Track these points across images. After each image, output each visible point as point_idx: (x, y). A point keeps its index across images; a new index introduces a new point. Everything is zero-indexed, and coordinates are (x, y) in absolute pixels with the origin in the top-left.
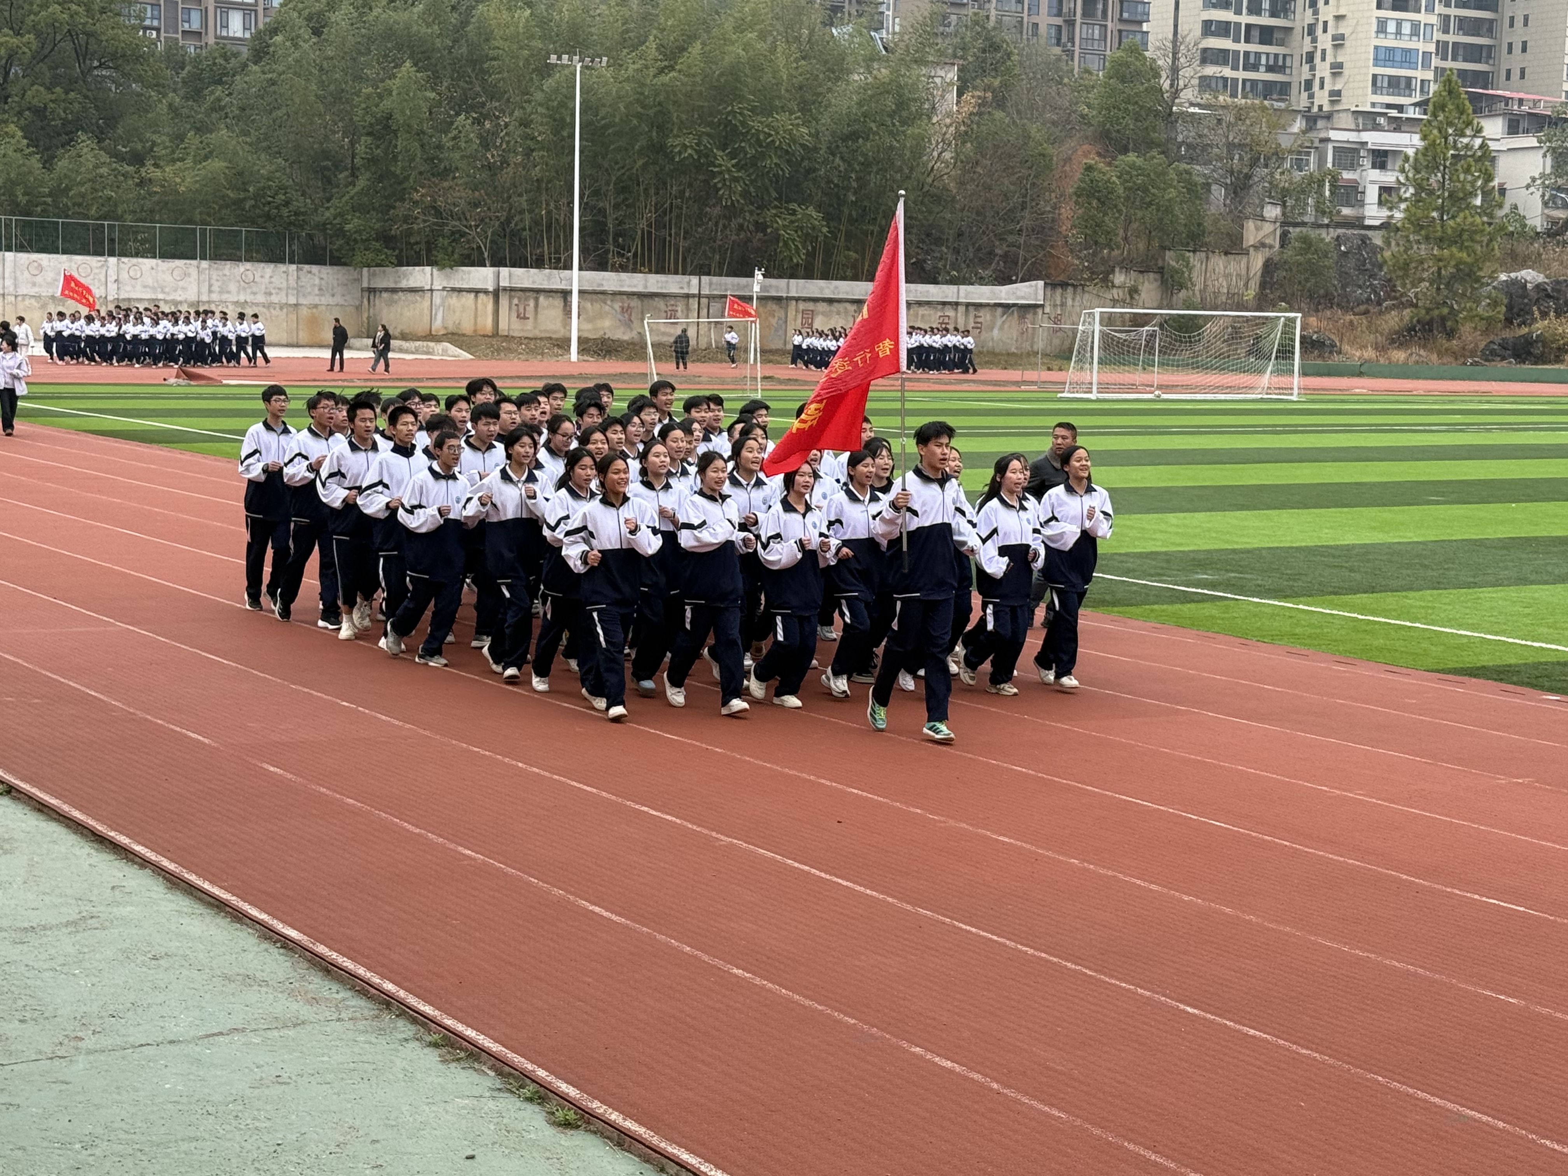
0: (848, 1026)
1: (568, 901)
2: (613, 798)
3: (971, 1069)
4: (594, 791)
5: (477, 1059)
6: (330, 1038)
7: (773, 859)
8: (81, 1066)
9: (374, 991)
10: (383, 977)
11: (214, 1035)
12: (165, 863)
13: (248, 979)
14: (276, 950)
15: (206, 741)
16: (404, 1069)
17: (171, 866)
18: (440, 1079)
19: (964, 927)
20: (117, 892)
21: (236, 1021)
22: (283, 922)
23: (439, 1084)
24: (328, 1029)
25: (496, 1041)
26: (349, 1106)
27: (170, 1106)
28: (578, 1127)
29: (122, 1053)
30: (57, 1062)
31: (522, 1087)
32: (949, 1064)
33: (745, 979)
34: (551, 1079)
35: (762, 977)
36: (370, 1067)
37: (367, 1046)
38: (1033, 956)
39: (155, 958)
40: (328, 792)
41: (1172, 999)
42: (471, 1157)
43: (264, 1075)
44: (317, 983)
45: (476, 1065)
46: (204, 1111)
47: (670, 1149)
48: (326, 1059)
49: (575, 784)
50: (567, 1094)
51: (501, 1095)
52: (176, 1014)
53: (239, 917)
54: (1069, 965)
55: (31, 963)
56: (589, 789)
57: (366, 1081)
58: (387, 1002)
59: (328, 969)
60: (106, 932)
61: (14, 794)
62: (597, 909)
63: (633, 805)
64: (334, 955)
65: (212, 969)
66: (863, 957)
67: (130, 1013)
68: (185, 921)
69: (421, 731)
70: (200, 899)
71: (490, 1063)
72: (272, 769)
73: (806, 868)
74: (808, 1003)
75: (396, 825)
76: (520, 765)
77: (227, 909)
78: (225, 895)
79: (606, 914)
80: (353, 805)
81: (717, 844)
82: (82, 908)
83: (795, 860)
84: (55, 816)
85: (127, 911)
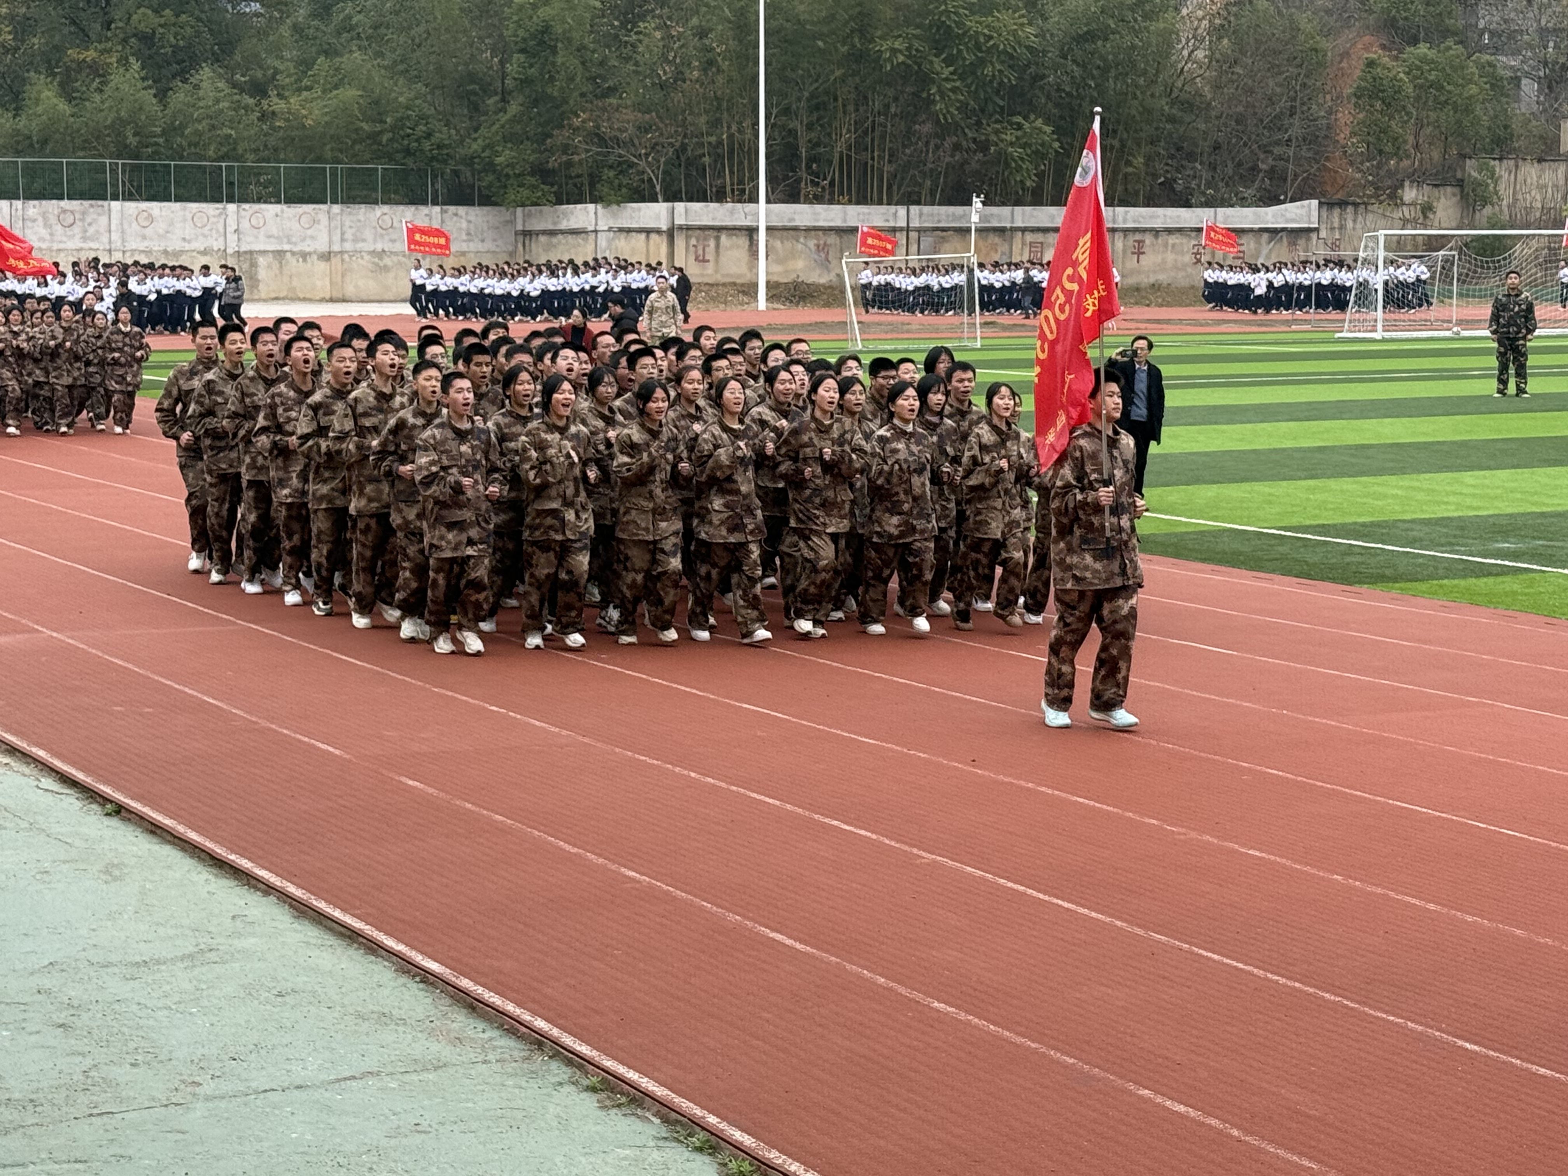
0: (1066, 1066)
1: (746, 928)
3: (1209, 1115)
4: (778, 803)
5: (641, 1105)
6: (476, 1082)
7: (985, 878)
8: (199, 1113)
9: (524, 1030)
10: (534, 1013)
11: (345, 1079)
12: (292, 889)
13: (384, 1017)
14: (415, 985)
15: (337, 752)
16: (558, 1116)
17: (298, 893)
18: (599, 1128)
19: (1205, 953)
20: (238, 921)
21: (370, 1064)
22: (422, 953)
23: (597, 1133)
24: (473, 1072)
25: (661, 1084)
26: (496, 1157)
27: (297, 1158)
29: (244, 1098)
30: (172, 1109)
31: (690, 1135)
32: (1182, 1108)
33: (947, 1014)
34: (723, 1126)
35: (967, 1011)
36: (519, 1115)
37: (517, 1091)
38: (1285, 986)
39: (280, 995)
40: (473, 808)
41: (1449, 1034)
43: (401, 1123)
44: (461, 1021)
45: (639, 1112)
46: (335, 1163)
48: (470, 1105)
49: (755, 795)
50: (742, 1143)
51: (667, 1144)
52: (303, 1056)
53: (373, 948)
54: (1327, 995)
55: (143, 1001)
56: (771, 801)
57: (515, 1128)
58: (538, 1042)
59: (473, 1005)
60: (227, 966)
61: (124, 813)
62: (778, 937)
63: (821, 818)
64: (480, 990)
65: (343, 1006)
66: (1085, 988)
67: (253, 1055)
68: (315, 953)
69: (580, 738)
70: (331, 929)
71: (655, 1109)
72: (411, 782)
73: (1022, 888)
74: (1020, 1040)
75: (551, 844)
76: (693, 775)
77: (361, 939)
78: (358, 924)
79: (789, 942)
80: (502, 822)
81: (918, 862)
82: (200, 940)
83: (1008, 879)
84: (169, 838)
85: (249, 943)
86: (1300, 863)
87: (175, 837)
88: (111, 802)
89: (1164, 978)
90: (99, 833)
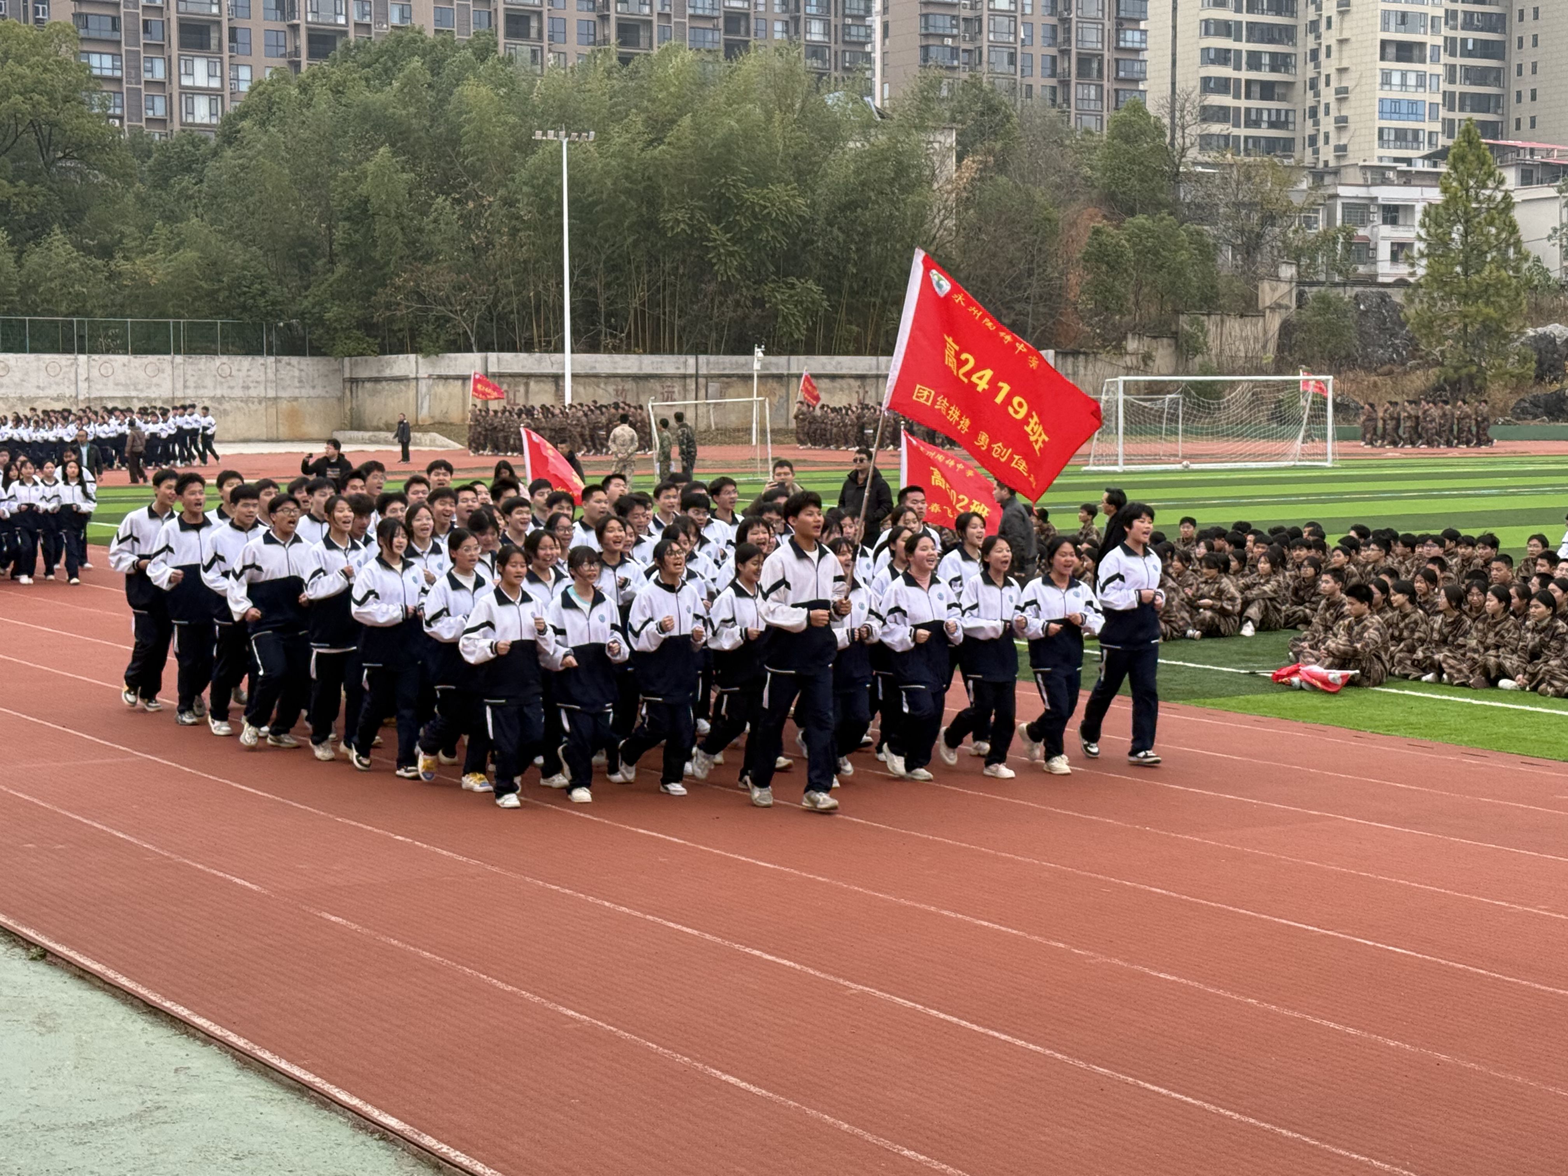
1: (696, 1069)
2: (719, 940)
4: (696, 932)
7: (914, 1009)
12: (233, 1038)
14: (374, 1143)
15: (254, 887)
17: (241, 1043)
20: (182, 1077)
22: (378, 1107)
33: (919, 1163)
35: (941, 1160)
38: (1240, 1122)
39: (237, 1158)
40: (400, 945)
49: (672, 925)
53: (326, 1102)
54: (1284, 1131)
55: (96, 1169)
56: (689, 930)
60: (177, 1126)
61: (50, 958)
62: (732, 1080)
63: (741, 948)
64: (445, 1149)
66: (1047, 1130)
68: (266, 1109)
69: (489, 867)
70: (279, 1082)
72: (333, 918)
73: (955, 1020)
75: (484, 981)
76: (607, 904)
77: (312, 1093)
78: (307, 1077)
79: (743, 1085)
80: (430, 959)
81: (848, 992)
82: (145, 1097)
83: (938, 1010)
84: (98, 983)
85: (195, 1099)
86: (1213, 986)
87: (105, 983)
88: (36, 946)
89: (1123, 1116)
90: (27, 979)
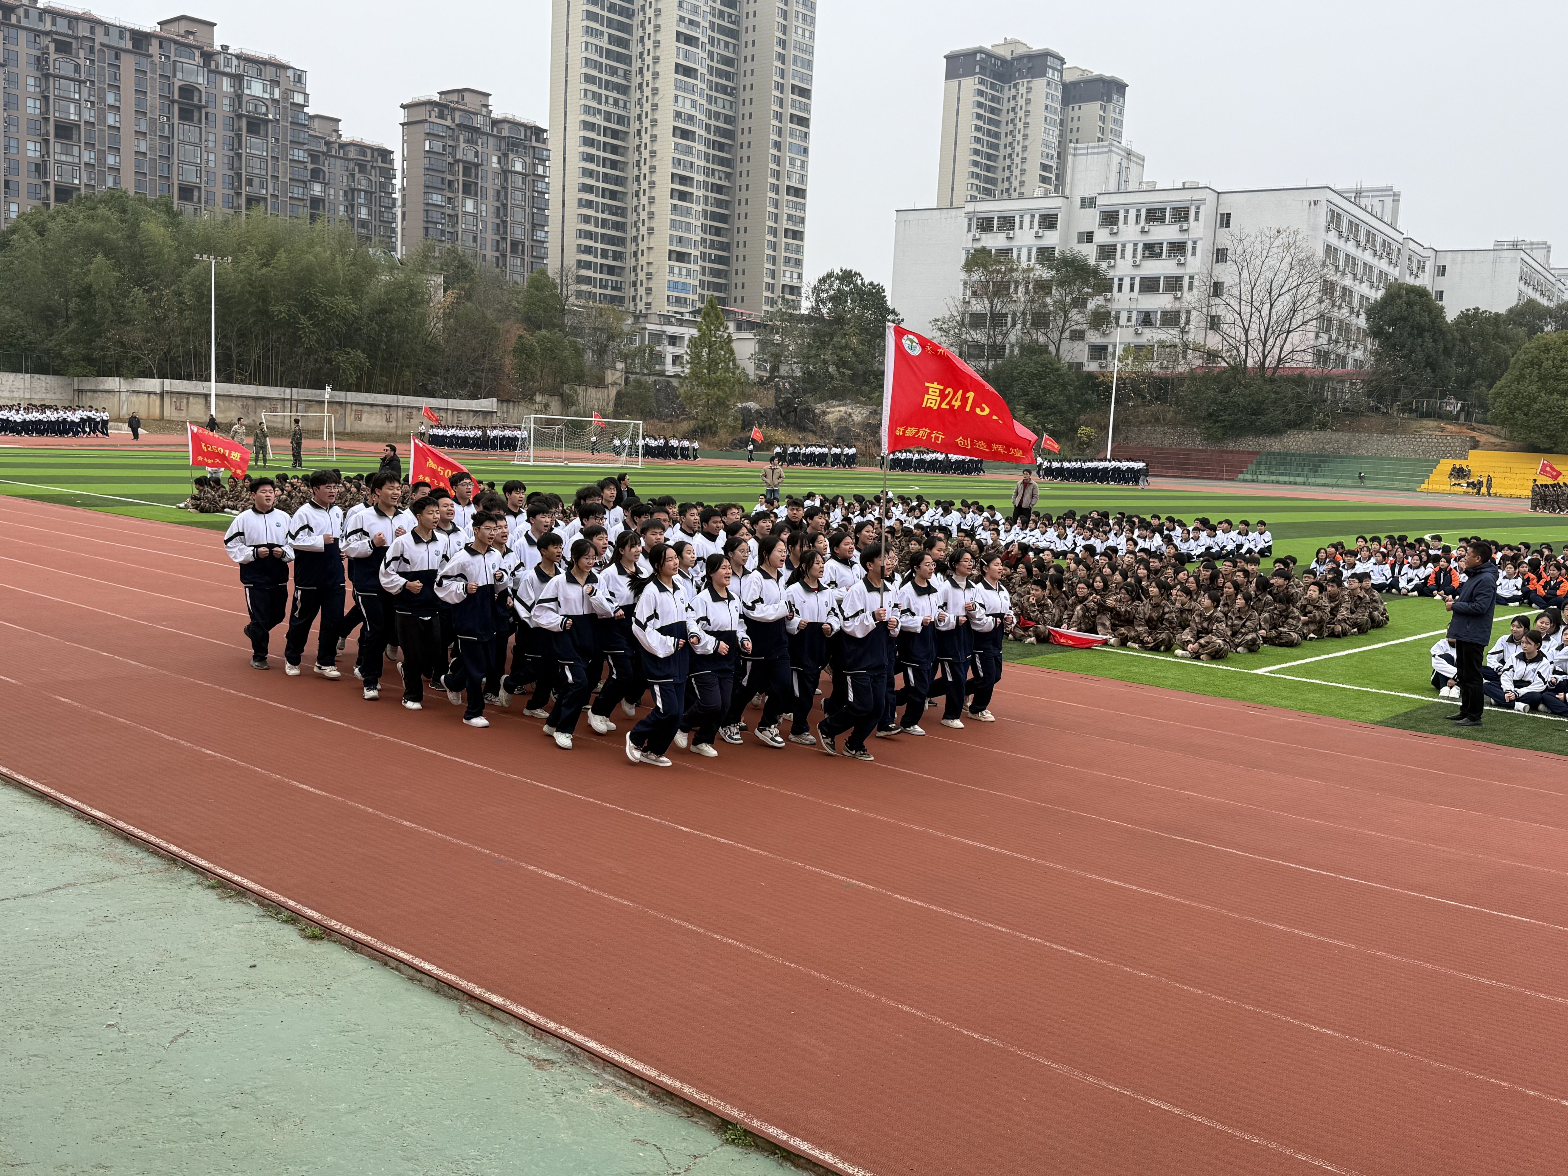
0: (485, 856)
1: (284, 782)
3: (568, 878)
5: (244, 896)
6: (138, 886)
9: (163, 852)
10: (168, 841)
11: (54, 889)
13: (72, 847)
14: (88, 826)
15: (13, 681)
16: (194, 906)
18: (221, 911)
21: (68, 878)
22: (91, 806)
23: (221, 915)
24: (135, 880)
25: (256, 883)
26: (160, 935)
27: (31, 943)
28: (322, 939)
31: (279, 913)
32: (553, 875)
33: (414, 828)
34: (299, 907)
35: (425, 826)
36: (170, 906)
37: (165, 891)
40: (104, 715)
41: (673, 823)
42: (254, 966)
43: (96, 916)
44: (121, 847)
45: (244, 900)
46: (57, 945)
47: (390, 950)
48: (137, 902)
50: (312, 916)
51: (265, 919)
52: (24, 875)
53: (59, 804)
57: (168, 916)
58: (173, 859)
59: (128, 838)
62: (305, 787)
64: (132, 828)
65: (44, 841)
68: (20, 808)
69: (160, 671)
70: (29, 793)
71: (253, 898)
72: (64, 700)
73: (432, 753)
74: (455, 841)
75: (156, 735)
76: (232, 692)
78: (45, 789)
79: (312, 790)
80: (123, 723)
